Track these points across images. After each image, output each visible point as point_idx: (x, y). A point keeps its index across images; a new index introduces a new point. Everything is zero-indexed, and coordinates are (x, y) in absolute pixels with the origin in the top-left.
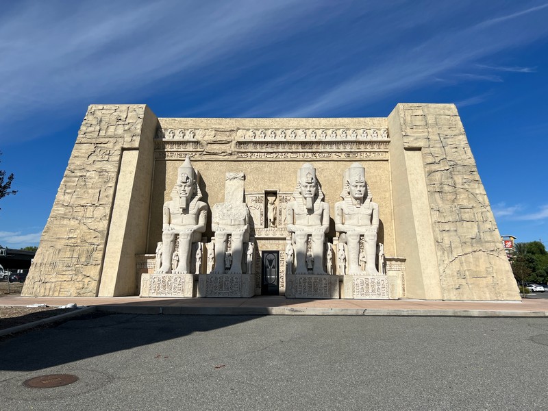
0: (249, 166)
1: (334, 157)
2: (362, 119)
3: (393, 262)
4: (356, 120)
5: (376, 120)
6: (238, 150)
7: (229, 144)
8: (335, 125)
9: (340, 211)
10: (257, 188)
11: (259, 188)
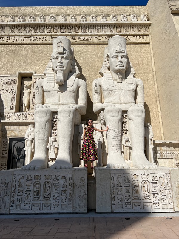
0: (5, 49)
1: (94, 40)
2: (122, 7)
3: (165, 148)
4: (116, 8)
5: (136, 8)
8: (96, 12)
9: (99, 88)
10: (11, 70)
11: (13, 70)
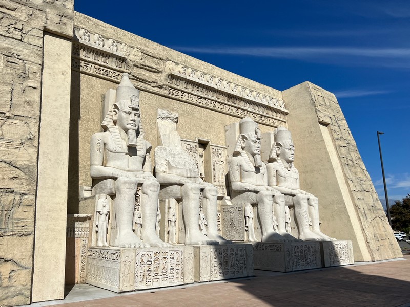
6: (169, 84)
7: (159, 75)
8: (249, 86)
9: (275, 172)
